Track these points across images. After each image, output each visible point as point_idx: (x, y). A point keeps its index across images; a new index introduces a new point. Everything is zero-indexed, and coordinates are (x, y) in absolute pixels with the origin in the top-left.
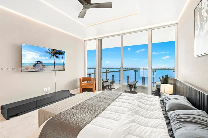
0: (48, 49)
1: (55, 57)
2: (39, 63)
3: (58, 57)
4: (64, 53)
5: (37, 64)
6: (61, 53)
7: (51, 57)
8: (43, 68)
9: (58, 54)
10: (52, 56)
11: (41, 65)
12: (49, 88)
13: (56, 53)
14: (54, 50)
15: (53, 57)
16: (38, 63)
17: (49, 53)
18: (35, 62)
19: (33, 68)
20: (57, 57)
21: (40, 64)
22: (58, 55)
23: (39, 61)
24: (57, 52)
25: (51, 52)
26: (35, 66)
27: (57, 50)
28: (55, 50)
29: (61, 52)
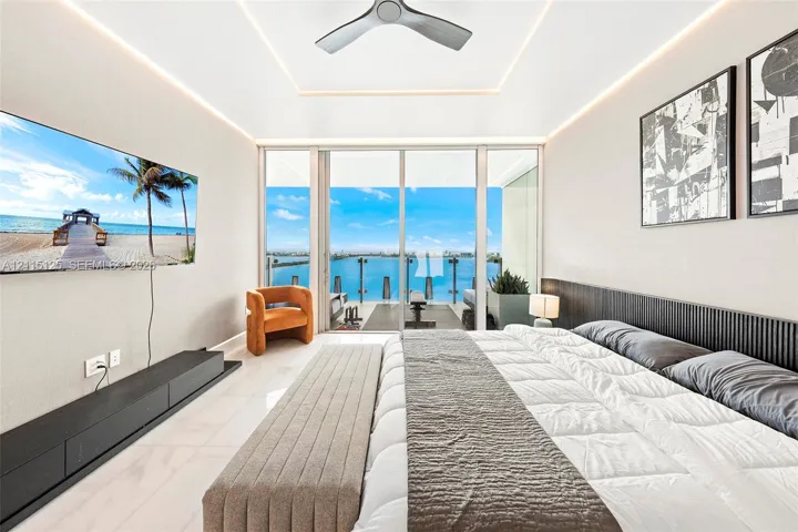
0: (127, 160)
1: (153, 196)
2: (85, 219)
3: (166, 196)
4: (188, 181)
5: (75, 226)
6: (176, 181)
7: (135, 196)
8: (99, 245)
9: (166, 182)
10: (140, 191)
11: (90, 228)
12: (116, 355)
13: (159, 181)
14: (149, 164)
15: (146, 193)
16: (76, 222)
17: (130, 176)
18: (65, 216)
19: (55, 244)
20: (162, 197)
21: (87, 223)
22: (165, 190)
23: (83, 212)
24: (163, 177)
25: (136, 174)
26: (61, 234)
27: (162, 168)
28: (155, 165)
29: (179, 175)
